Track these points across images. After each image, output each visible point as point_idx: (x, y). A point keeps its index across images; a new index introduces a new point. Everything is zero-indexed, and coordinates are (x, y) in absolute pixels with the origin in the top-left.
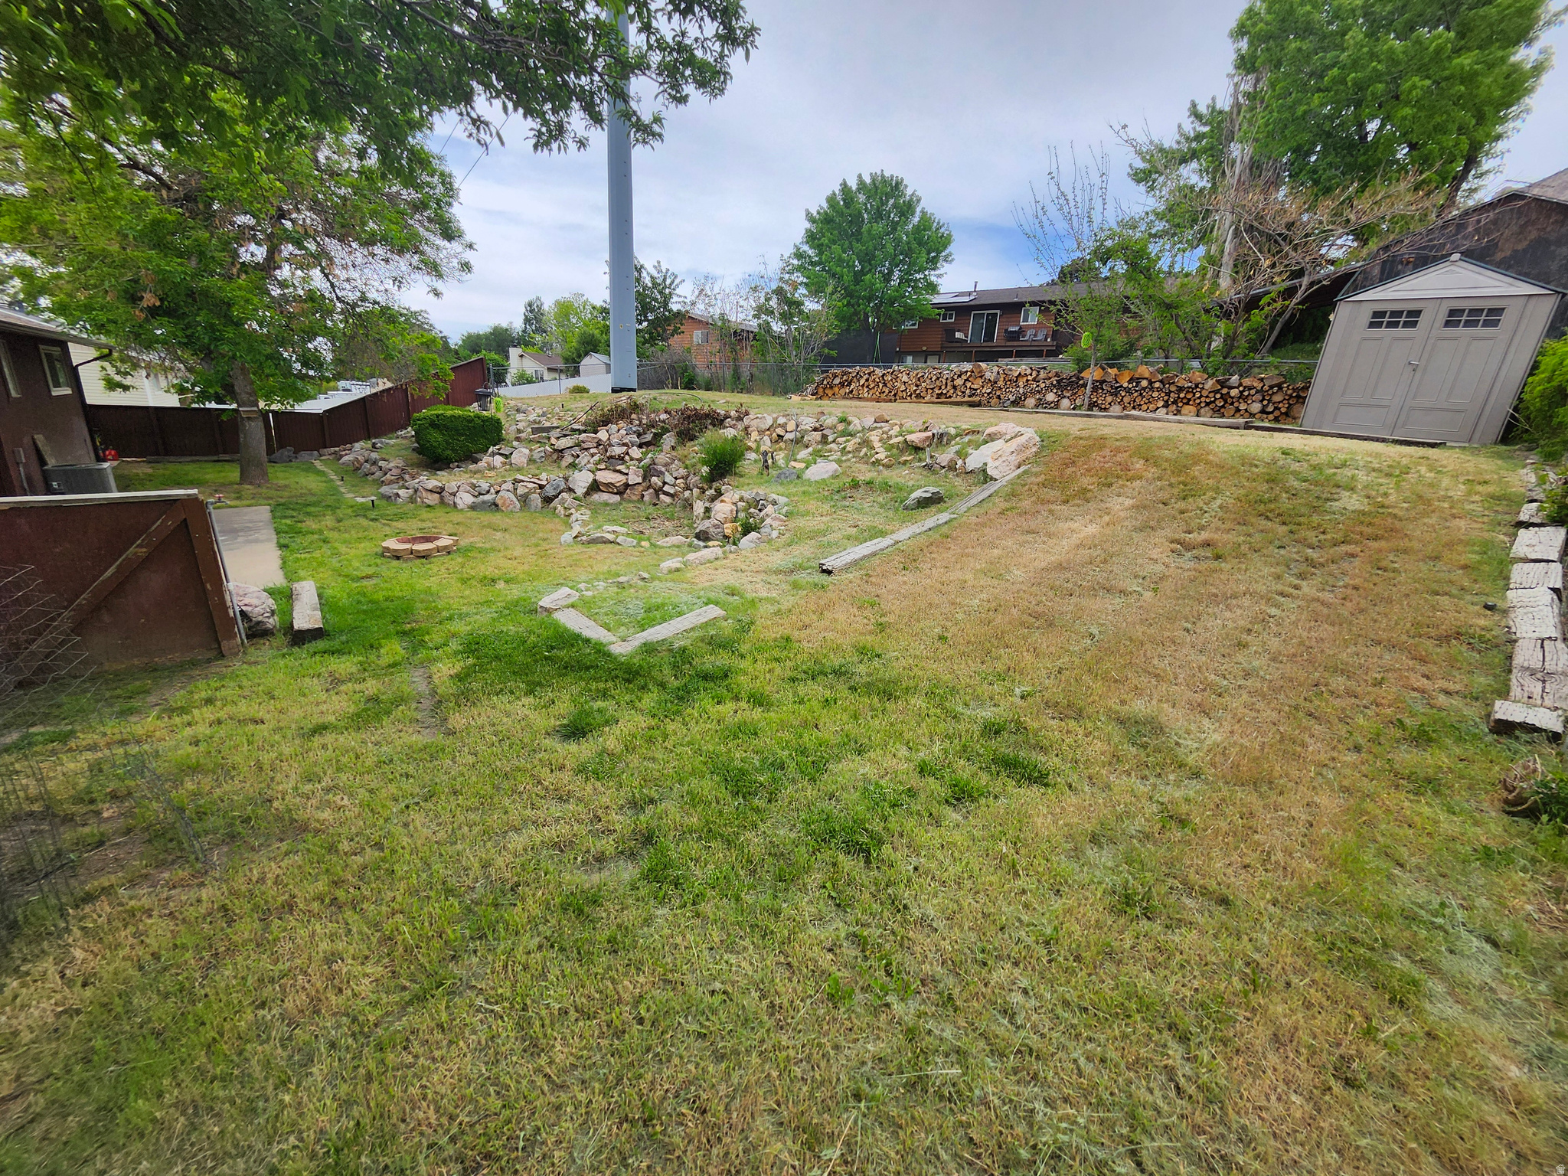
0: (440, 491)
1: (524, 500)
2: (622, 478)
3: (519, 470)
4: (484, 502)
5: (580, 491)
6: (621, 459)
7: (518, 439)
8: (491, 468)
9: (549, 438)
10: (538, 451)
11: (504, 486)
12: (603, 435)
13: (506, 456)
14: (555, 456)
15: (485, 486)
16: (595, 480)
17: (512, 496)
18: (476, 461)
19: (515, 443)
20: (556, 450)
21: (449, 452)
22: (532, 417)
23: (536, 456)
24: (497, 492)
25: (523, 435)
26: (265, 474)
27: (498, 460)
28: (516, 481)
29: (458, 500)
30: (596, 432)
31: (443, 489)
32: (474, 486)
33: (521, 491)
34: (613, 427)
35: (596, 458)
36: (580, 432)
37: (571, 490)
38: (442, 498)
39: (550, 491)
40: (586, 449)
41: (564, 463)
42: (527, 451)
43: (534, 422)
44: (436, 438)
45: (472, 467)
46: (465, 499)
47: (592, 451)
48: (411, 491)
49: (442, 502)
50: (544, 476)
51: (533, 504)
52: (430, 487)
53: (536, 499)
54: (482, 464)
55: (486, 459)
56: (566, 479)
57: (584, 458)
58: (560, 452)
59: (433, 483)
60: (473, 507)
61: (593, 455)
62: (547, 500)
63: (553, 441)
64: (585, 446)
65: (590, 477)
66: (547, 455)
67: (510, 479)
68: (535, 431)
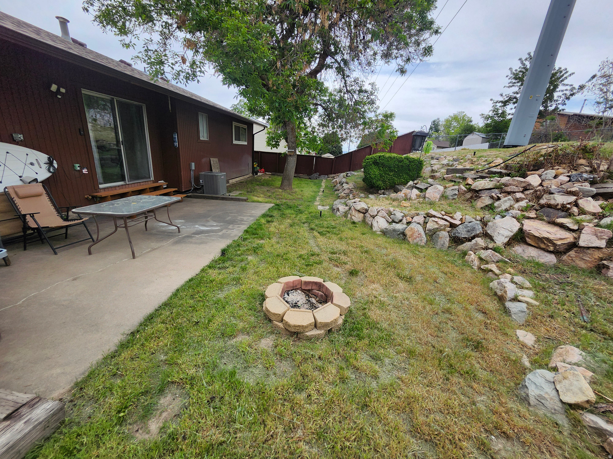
0: (365, 212)
1: (432, 235)
2: (569, 237)
3: (432, 204)
4: (394, 230)
5: (501, 240)
6: (565, 210)
7: (433, 177)
8: (407, 198)
9: (465, 179)
10: (452, 189)
11: (416, 219)
12: (534, 179)
13: (421, 190)
14: (469, 195)
15: (399, 215)
16: (521, 230)
17: (420, 229)
18: (396, 191)
19: (430, 180)
20: (470, 190)
21: (380, 183)
22: (445, 162)
23: (449, 193)
24: (409, 223)
25: (437, 174)
26: (290, 185)
27: (415, 192)
28: (429, 216)
29: (375, 224)
30: (524, 176)
31: (367, 211)
32: (390, 214)
33: (431, 225)
34: (551, 173)
35: (523, 204)
36: (501, 175)
37: (487, 236)
38: (364, 217)
39: (462, 232)
40: (509, 193)
41: (480, 204)
42: (441, 188)
43: (448, 165)
44: (375, 171)
45: (393, 195)
46: (380, 223)
47: (519, 195)
48: (347, 208)
49: (364, 221)
50: (458, 215)
51: (440, 242)
52: (358, 208)
53: (444, 237)
54: (401, 195)
55: (404, 191)
56: (485, 224)
57: (505, 202)
58: (476, 194)
59: (361, 205)
60: (384, 233)
61: (517, 200)
62: (456, 241)
63: (470, 181)
64: (508, 189)
65: (515, 226)
66: (461, 194)
67: (422, 213)
68: (448, 172)
